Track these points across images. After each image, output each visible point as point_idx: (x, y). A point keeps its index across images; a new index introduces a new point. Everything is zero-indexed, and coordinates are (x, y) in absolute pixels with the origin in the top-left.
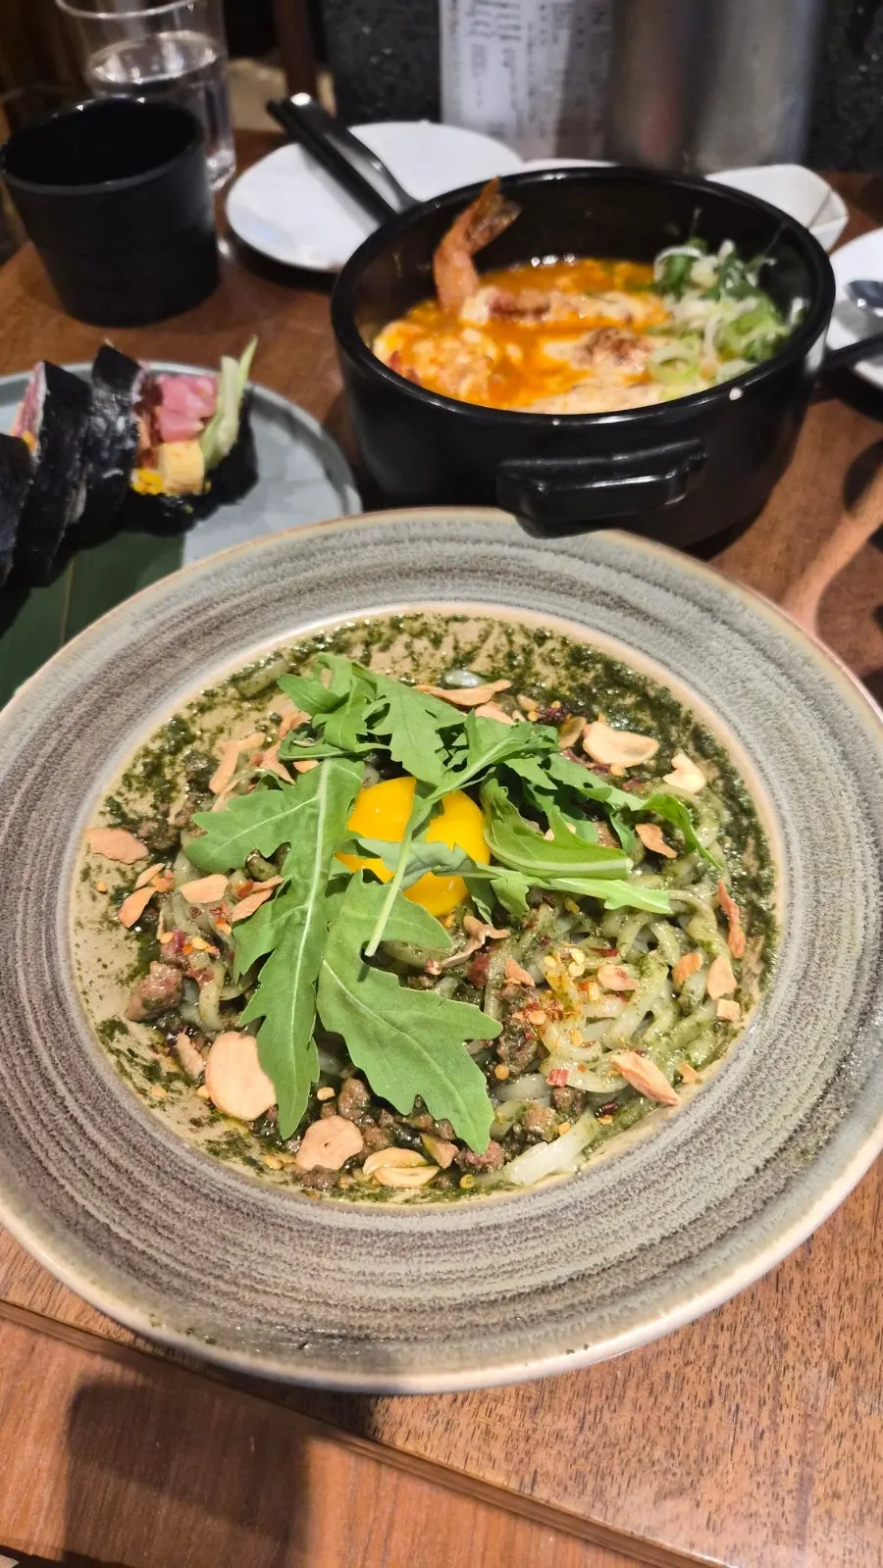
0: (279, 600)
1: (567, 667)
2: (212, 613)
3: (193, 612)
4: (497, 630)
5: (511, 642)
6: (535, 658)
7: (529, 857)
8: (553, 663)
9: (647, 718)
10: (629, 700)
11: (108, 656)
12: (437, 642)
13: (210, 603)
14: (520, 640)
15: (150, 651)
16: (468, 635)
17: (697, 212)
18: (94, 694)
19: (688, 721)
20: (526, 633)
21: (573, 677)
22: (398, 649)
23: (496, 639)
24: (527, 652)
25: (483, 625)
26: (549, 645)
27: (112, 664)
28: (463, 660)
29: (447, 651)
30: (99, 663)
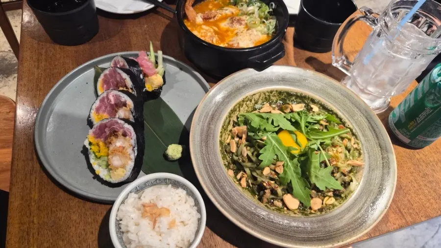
1: (278, 96)
2: (210, 115)
3: (206, 117)
4: (262, 93)
5: (265, 95)
6: (271, 96)
8: (275, 96)
9: (299, 100)
10: (294, 98)
11: (199, 134)
12: (251, 101)
13: (208, 113)
14: (267, 94)
15: (205, 128)
16: (256, 97)
18: (204, 144)
19: (309, 98)
20: (268, 92)
21: (280, 97)
22: (244, 105)
23: (263, 95)
24: (269, 96)
25: (259, 94)
26: (273, 93)
27: (201, 136)
28: (256, 103)
29: (253, 102)
30: (199, 137)
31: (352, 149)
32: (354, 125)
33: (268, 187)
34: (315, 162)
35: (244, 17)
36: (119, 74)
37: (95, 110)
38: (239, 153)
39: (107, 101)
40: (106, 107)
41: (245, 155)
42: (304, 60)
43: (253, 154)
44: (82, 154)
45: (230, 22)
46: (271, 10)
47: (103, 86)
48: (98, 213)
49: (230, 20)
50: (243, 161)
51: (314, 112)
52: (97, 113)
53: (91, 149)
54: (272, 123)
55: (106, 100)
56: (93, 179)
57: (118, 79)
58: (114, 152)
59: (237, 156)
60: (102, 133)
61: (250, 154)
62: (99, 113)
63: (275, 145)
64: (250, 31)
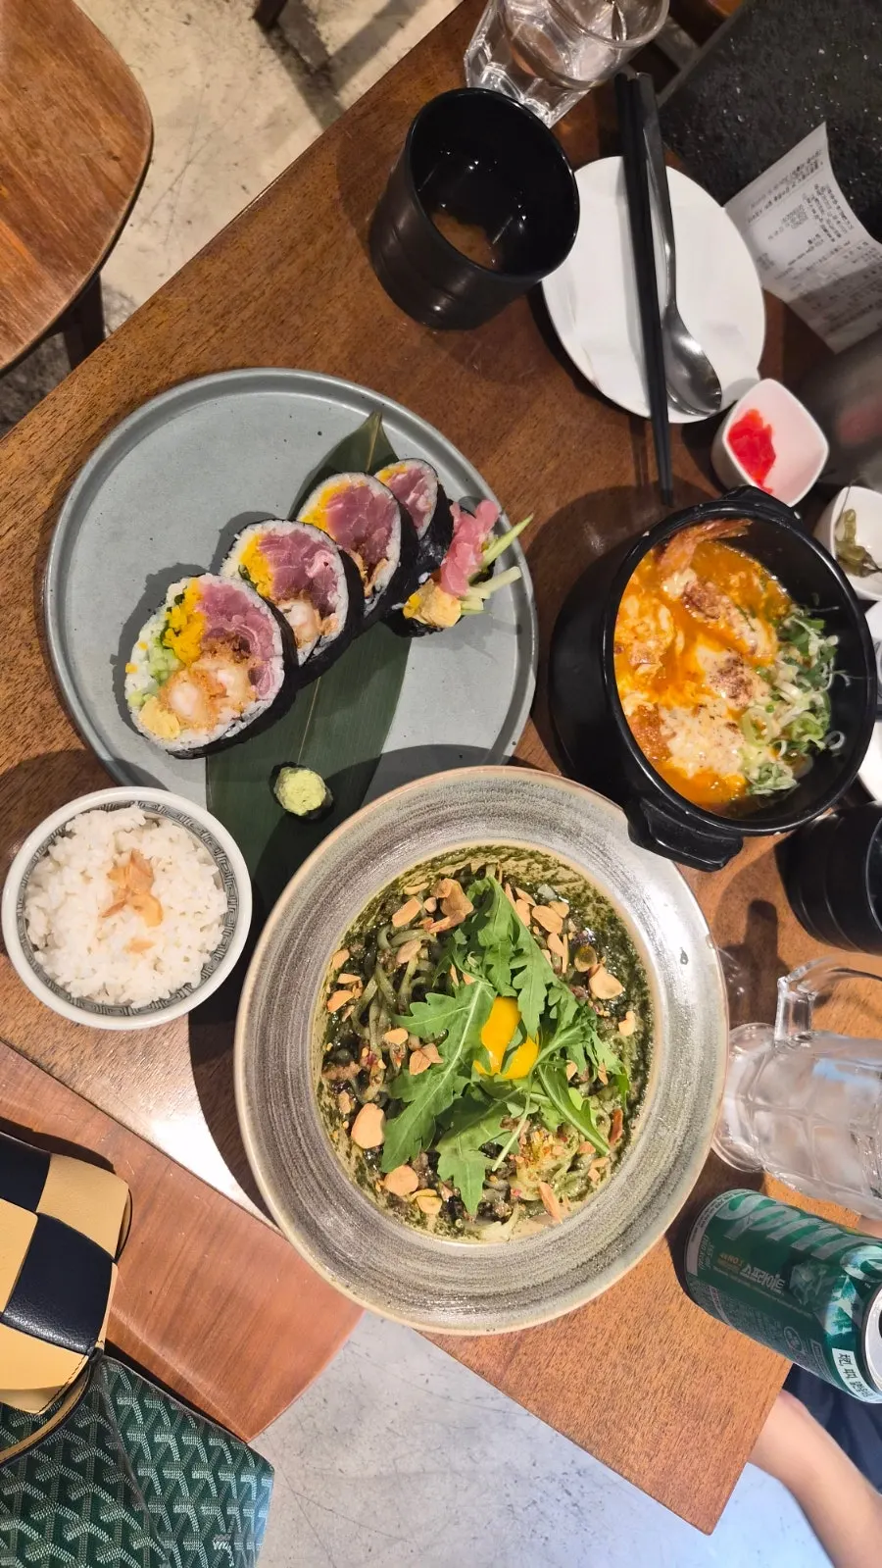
0: (480, 815)
1: (603, 920)
2: (441, 812)
3: (431, 808)
4: (582, 882)
5: (584, 891)
6: (591, 905)
7: (559, 1099)
8: (598, 913)
9: (625, 973)
10: (622, 958)
11: (376, 829)
12: (545, 869)
13: (443, 804)
14: (589, 893)
15: (400, 831)
16: (563, 875)
17: (836, 608)
18: (361, 855)
19: (645, 994)
20: (595, 892)
21: (602, 926)
22: (524, 863)
23: (579, 886)
24: (588, 899)
25: (576, 877)
26: (602, 906)
27: (377, 835)
28: (552, 882)
29: (548, 874)
30: (370, 833)
31: (581, 1173)
32: (644, 1139)
33: (364, 1062)
34: (483, 1133)
35: (760, 688)
36: (390, 530)
37: (265, 532)
38: (398, 940)
39: (306, 555)
40: (289, 561)
41: (402, 960)
42: (751, 897)
43: (418, 974)
44: (144, 584)
45: (723, 665)
46: (821, 745)
47: (336, 498)
48: (47, 732)
49: (728, 660)
50: (385, 967)
51: (617, 1029)
52: (262, 544)
53: (169, 610)
54: (515, 973)
55: (305, 550)
56: (109, 658)
57: (376, 536)
58: (202, 678)
59: (390, 937)
60: (222, 612)
61: (411, 970)
62: (265, 551)
63: (467, 1013)
64: (728, 734)
